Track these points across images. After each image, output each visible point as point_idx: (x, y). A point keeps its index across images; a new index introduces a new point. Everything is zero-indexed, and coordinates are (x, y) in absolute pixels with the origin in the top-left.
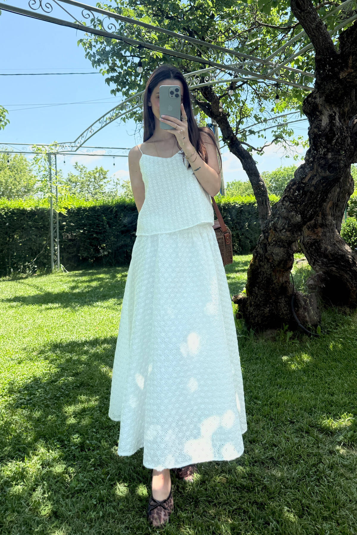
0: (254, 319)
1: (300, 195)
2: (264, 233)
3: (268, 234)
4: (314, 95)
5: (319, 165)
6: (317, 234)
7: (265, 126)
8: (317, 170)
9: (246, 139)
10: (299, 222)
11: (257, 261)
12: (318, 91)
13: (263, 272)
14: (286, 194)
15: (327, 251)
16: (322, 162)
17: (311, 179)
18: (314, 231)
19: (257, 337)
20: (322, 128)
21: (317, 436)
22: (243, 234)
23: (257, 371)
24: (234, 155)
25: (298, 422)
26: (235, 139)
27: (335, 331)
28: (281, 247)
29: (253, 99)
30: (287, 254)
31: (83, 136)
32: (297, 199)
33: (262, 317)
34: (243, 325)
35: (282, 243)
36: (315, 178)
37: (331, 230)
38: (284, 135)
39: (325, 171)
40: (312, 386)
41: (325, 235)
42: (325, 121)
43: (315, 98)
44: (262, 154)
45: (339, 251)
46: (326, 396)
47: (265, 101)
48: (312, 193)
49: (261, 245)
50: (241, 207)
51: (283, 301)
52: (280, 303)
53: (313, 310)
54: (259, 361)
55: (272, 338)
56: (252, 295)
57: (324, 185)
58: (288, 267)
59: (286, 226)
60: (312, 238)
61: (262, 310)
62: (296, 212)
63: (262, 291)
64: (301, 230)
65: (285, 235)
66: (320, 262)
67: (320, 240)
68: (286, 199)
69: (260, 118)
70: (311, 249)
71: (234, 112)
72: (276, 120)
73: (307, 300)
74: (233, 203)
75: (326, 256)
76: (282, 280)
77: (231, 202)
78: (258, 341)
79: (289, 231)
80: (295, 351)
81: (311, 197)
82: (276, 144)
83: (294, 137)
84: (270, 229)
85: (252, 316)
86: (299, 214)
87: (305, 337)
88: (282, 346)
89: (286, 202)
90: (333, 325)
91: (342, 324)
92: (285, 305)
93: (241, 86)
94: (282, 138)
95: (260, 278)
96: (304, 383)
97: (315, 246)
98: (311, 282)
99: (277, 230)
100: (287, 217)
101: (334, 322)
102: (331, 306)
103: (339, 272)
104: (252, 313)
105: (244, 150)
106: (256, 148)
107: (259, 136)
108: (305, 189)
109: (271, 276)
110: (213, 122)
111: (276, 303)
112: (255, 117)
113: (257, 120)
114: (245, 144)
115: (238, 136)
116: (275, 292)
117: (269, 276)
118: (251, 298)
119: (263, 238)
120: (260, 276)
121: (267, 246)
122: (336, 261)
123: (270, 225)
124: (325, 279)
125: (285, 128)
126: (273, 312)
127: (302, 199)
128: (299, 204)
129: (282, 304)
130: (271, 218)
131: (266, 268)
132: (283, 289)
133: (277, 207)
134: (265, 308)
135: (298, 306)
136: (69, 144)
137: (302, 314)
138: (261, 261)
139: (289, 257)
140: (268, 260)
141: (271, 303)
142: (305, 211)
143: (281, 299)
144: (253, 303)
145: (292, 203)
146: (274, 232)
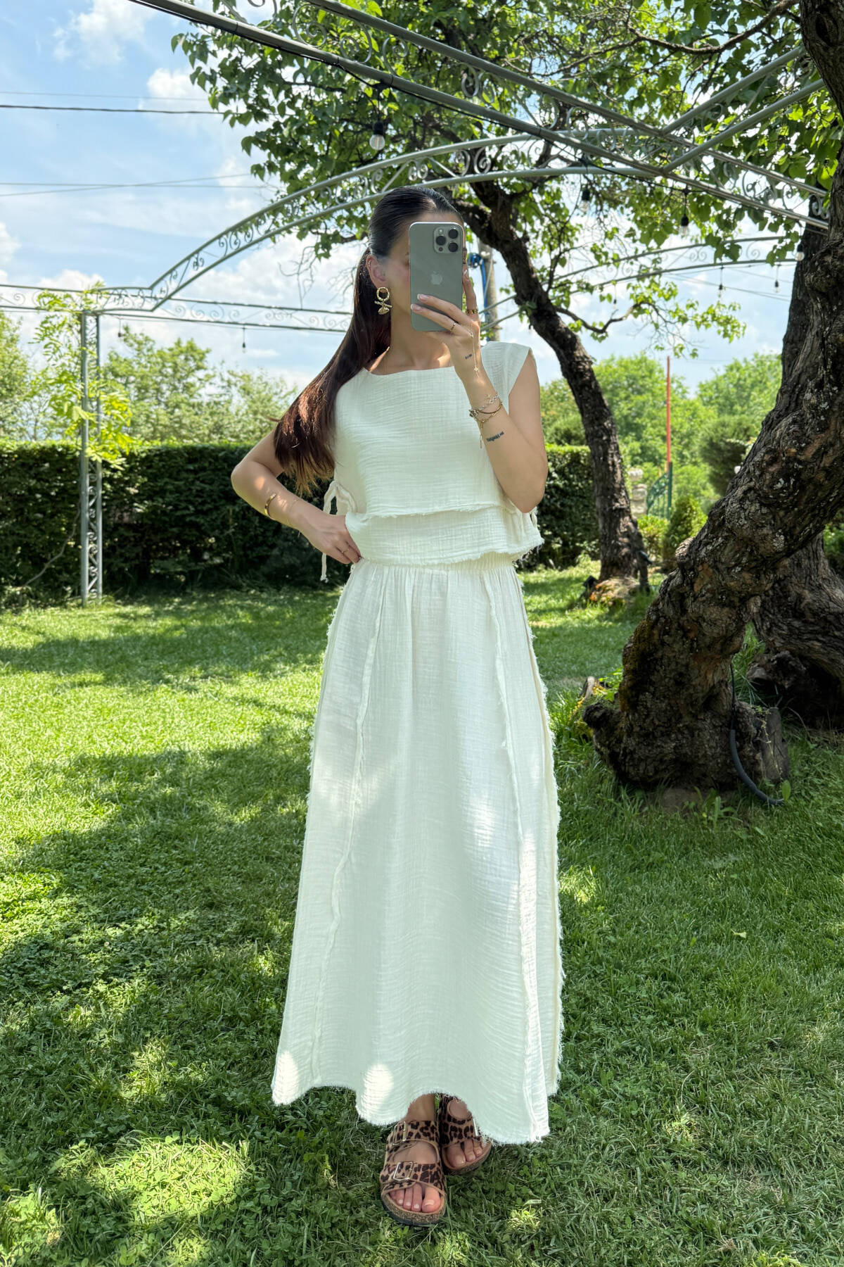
0: (636, 766)
1: (787, 488)
2: (683, 571)
3: (695, 573)
8: (838, 433)
10: (776, 552)
11: (655, 632)
13: (669, 658)
15: (801, 602)
17: (820, 454)
26: (544, 303)
28: (724, 605)
30: (737, 624)
31: (174, 273)
32: (780, 497)
33: (656, 763)
35: (729, 596)
36: (831, 452)
37: (811, 554)
44: (603, 338)
45: (831, 605)
48: (818, 486)
49: (670, 596)
51: (707, 725)
52: (700, 730)
53: (774, 745)
56: (636, 711)
58: (731, 649)
59: (744, 560)
61: (659, 746)
62: (775, 529)
63: (662, 702)
65: (738, 580)
66: (785, 627)
67: (785, 577)
68: (751, 495)
69: (605, 253)
73: (762, 723)
75: (799, 615)
76: (712, 678)
79: (749, 571)
81: (816, 495)
83: (679, 303)
84: (703, 563)
85: (632, 759)
86: (780, 534)
87: (754, 810)
89: (752, 502)
92: (711, 734)
94: (649, 304)
95: (658, 671)
97: (774, 589)
99: (720, 566)
100: (751, 540)
103: (829, 653)
104: (632, 753)
105: (565, 328)
106: (590, 324)
107: (602, 299)
108: (803, 477)
109: (687, 670)
110: (481, 249)
111: (692, 730)
112: (593, 251)
113: (598, 257)
114: (567, 312)
115: (551, 293)
116: (692, 705)
117: (683, 670)
118: (633, 715)
119: (678, 580)
120: (659, 668)
121: (689, 601)
122: (823, 628)
123: (703, 553)
124: (794, 670)
125: (656, 278)
126: (684, 751)
127: (791, 498)
128: (785, 509)
129: (705, 733)
130: (707, 535)
131: (677, 649)
132: (711, 699)
133: (723, 513)
134: (666, 743)
135: (743, 737)
136: (135, 292)
137: (749, 757)
138: (667, 633)
139: (740, 630)
140: (686, 633)
141: (679, 731)
142: (795, 527)
143: (704, 720)
144: (636, 729)
145: (765, 505)
146: (711, 570)
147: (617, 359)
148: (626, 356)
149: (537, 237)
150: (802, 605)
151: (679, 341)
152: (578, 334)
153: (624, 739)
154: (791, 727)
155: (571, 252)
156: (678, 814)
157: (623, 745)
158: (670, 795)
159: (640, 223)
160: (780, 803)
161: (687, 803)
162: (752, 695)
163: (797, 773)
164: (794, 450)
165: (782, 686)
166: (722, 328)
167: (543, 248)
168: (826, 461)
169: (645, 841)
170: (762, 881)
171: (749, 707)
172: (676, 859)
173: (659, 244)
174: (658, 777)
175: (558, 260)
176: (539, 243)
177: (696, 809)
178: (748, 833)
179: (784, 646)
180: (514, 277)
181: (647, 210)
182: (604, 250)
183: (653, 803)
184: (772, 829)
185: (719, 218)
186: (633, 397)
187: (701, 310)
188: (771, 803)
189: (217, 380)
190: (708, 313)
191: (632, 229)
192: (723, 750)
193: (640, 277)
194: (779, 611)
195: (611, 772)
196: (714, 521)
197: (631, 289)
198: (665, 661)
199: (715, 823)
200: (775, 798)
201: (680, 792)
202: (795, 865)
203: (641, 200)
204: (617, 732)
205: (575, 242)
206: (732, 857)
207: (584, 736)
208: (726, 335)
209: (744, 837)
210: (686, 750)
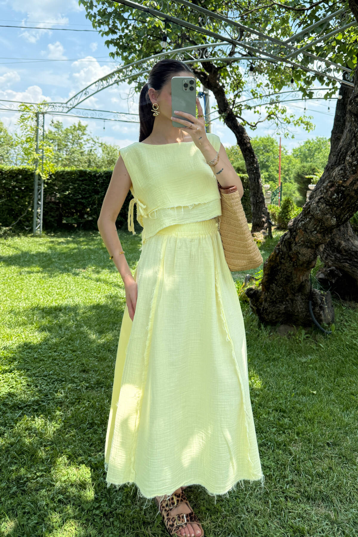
0: (268, 315)
1: (337, 198)
3: (296, 233)
9: (240, 114)
10: (332, 226)
11: (278, 258)
14: (322, 195)
17: (353, 183)
26: (230, 113)
28: (308, 248)
30: (314, 255)
31: (76, 97)
32: (335, 202)
33: (276, 314)
35: (311, 244)
36: (357, 183)
38: (277, 112)
44: (255, 129)
45: (353, 248)
48: (352, 197)
49: (285, 243)
51: (299, 298)
52: (296, 300)
53: (328, 308)
56: (269, 291)
58: (311, 266)
59: (318, 228)
61: (278, 307)
62: (332, 215)
63: (279, 288)
65: (315, 237)
66: (333, 257)
68: (322, 200)
73: (323, 298)
75: (339, 251)
76: (302, 278)
79: (320, 233)
81: (350, 201)
82: (269, 120)
83: (287, 115)
84: (300, 229)
85: (266, 312)
86: (334, 218)
87: (319, 336)
89: (322, 203)
92: (301, 302)
94: (275, 115)
95: (279, 275)
98: (321, 276)
99: (307, 231)
100: (321, 220)
104: (266, 309)
105: (239, 124)
106: (250, 123)
107: (255, 112)
108: (345, 193)
109: (291, 275)
111: (292, 300)
112: (252, 92)
113: (254, 95)
114: (240, 118)
115: (233, 109)
116: (293, 290)
117: (289, 274)
118: (267, 293)
119: (288, 236)
120: (279, 273)
121: (293, 245)
122: (350, 257)
123: (300, 225)
124: (337, 275)
125: (277, 104)
126: (289, 309)
127: (340, 202)
128: (337, 207)
129: (298, 302)
130: (302, 218)
131: (287, 265)
132: (302, 287)
133: (309, 207)
134: (281, 305)
135: (315, 304)
136: (60, 105)
137: (317, 313)
138: (282, 258)
139: (315, 258)
140: (291, 259)
141: (287, 300)
142: (341, 215)
143: (298, 296)
144: (268, 299)
145: (328, 205)
146: (303, 232)
147: (259, 137)
148: (262, 137)
149: (228, 86)
150: (341, 247)
151: (286, 131)
152: (245, 127)
153: (263, 303)
154: (335, 299)
155: (242, 92)
156: (286, 336)
157: (262, 306)
158: (282, 328)
159: (271, 81)
160: (330, 333)
161: (290, 332)
162: (318, 285)
163: (337, 320)
164: (341, 182)
165: (331, 282)
166: (306, 126)
167: (230, 90)
169: (272, 348)
170: (323, 367)
171: (317, 291)
172: (285, 357)
173: (280, 90)
174: (277, 320)
175: (237, 96)
176: (229, 88)
177: (294, 335)
178: (317, 346)
179: (333, 265)
180: (218, 102)
181: (274, 75)
182: (256, 92)
183: (275, 331)
184: (327, 345)
185: (305, 80)
186: (265, 154)
187: (296, 118)
188: (327, 333)
190: (299, 120)
191: (267, 84)
192: (306, 309)
193: (271, 104)
194: (331, 249)
195: (257, 317)
196: (305, 211)
197: (267, 108)
198: (282, 270)
199: (302, 342)
200: (328, 330)
201: (287, 327)
202: (337, 361)
203: (272, 70)
204: (260, 300)
205: (244, 88)
206: (309, 357)
207: (246, 301)
208: (307, 129)
209: (315, 348)
210: (290, 309)
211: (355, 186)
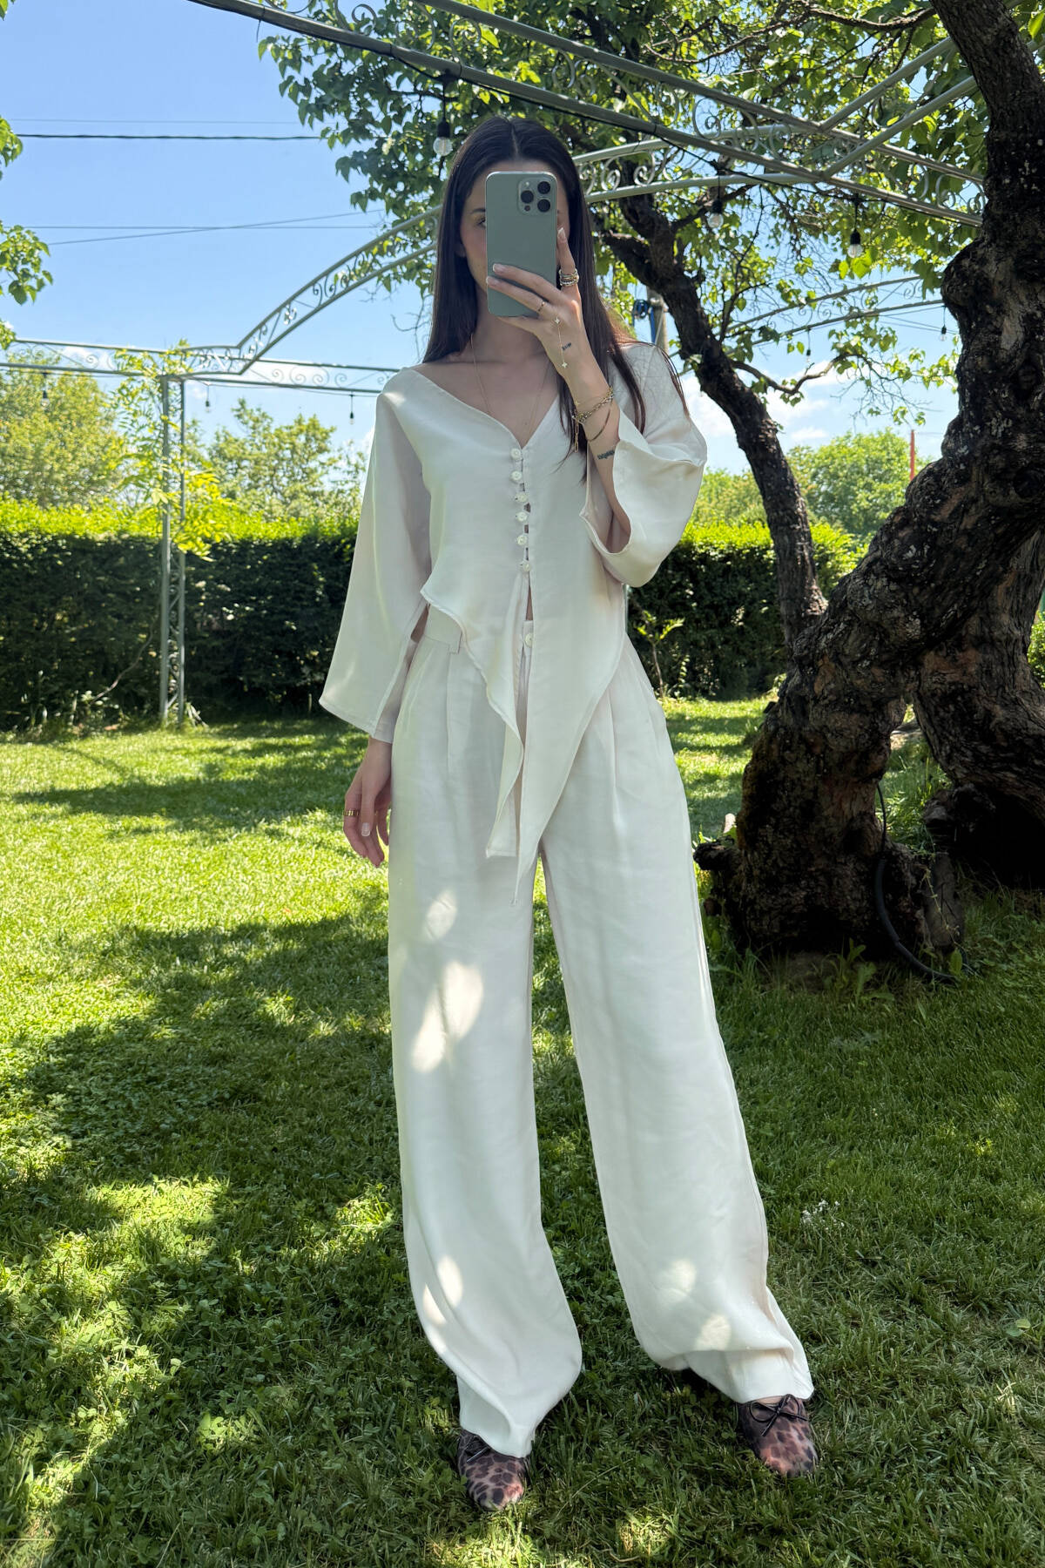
0: (758, 920)
1: (921, 558)
2: (801, 668)
3: (814, 670)
4: (980, 252)
5: (987, 470)
6: (963, 669)
7: (809, 312)
8: (980, 485)
9: (750, 355)
10: (912, 641)
11: (776, 748)
12: (993, 240)
13: (793, 782)
14: (879, 553)
15: (990, 721)
16: (998, 461)
17: (960, 512)
18: (955, 660)
19: (765, 973)
20: (1002, 355)
21: (946, 1316)
22: (726, 642)
23: (765, 1084)
24: (713, 403)
25: (888, 1264)
26: (716, 354)
27: (1005, 967)
28: (852, 711)
29: (776, 233)
30: (871, 735)
31: (264, 328)
32: (912, 569)
33: (782, 917)
34: (725, 935)
35: (857, 699)
36: (973, 509)
37: (1006, 658)
38: (866, 347)
39: (1006, 494)
40: (934, 1143)
41: (989, 673)
42: (1011, 334)
43: (983, 261)
44: (797, 400)
45: (1030, 724)
46: (976, 1182)
47: (812, 238)
48: (959, 554)
49: (789, 700)
50: (724, 560)
51: (849, 872)
52: (840, 877)
53: (942, 900)
54: (769, 1053)
55: (810, 978)
56: (755, 849)
57: (1000, 531)
58: (874, 769)
59: (873, 651)
60: (948, 678)
61: (784, 895)
62: (908, 609)
63: (785, 837)
64: (918, 665)
65: (867, 677)
66: (969, 753)
67: (970, 687)
68: (878, 567)
69: (797, 293)
70: (942, 714)
71: (717, 270)
72: (845, 300)
73: (923, 872)
74: (701, 547)
75: (988, 738)
76: (852, 808)
77: (698, 542)
78: (767, 987)
79: (881, 665)
80: (882, 1026)
81: (957, 567)
82: (840, 371)
83: (899, 354)
84: (823, 655)
85: (753, 911)
86: (915, 617)
87: (912, 984)
88: (841, 1007)
89: (878, 577)
90: (999, 948)
91: (1028, 946)
92: (854, 884)
93: (741, 191)
94: (859, 356)
95: (781, 798)
96: (908, 1133)
97: (956, 703)
98: (938, 813)
99: (843, 659)
100: (878, 625)
101: (1002, 939)
102: (997, 889)
103: (1027, 788)
104: (753, 902)
105: (743, 387)
106: (779, 383)
107: (790, 348)
108: (939, 542)
109: (816, 796)
110: (650, 296)
111: (828, 876)
112: (780, 288)
113: (785, 297)
114: (747, 368)
115: (726, 344)
116: (827, 844)
117: (810, 796)
118: (752, 853)
119: (796, 679)
120: (781, 794)
121: (810, 706)
122: (1020, 755)
123: (823, 644)
124: (981, 809)
126: (818, 903)
127: (926, 570)
128: (919, 584)
129: (846, 880)
130: (828, 622)
131: (801, 769)
132: (853, 835)
133: (844, 592)
134: (794, 891)
135: (895, 888)
136: (222, 353)
137: (904, 914)
138: (788, 748)
139: (877, 743)
140: (810, 748)
141: (811, 876)
142: (933, 608)
143: (845, 864)
144: (756, 872)
145: (894, 580)
146: (833, 665)
147: (854, 436)
148: (866, 435)
150: (992, 725)
151: (898, 404)
152: (762, 396)
153: (744, 884)
157: (742, 894)
158: (803, 959)
168: (968, 522)
174: (787, 935)
175: (734, 303)
179: (969, 778)
180: (679, 325)
182: (795, 287)
189: (342, 464)
190: (939, 366)
192: (869, 904)
194: (963, 731)
196: (835, 602)
197: (833, 335)
198: (788, 784)
204: (735, 877)
210: (822, 901)
211: (965, 520)
